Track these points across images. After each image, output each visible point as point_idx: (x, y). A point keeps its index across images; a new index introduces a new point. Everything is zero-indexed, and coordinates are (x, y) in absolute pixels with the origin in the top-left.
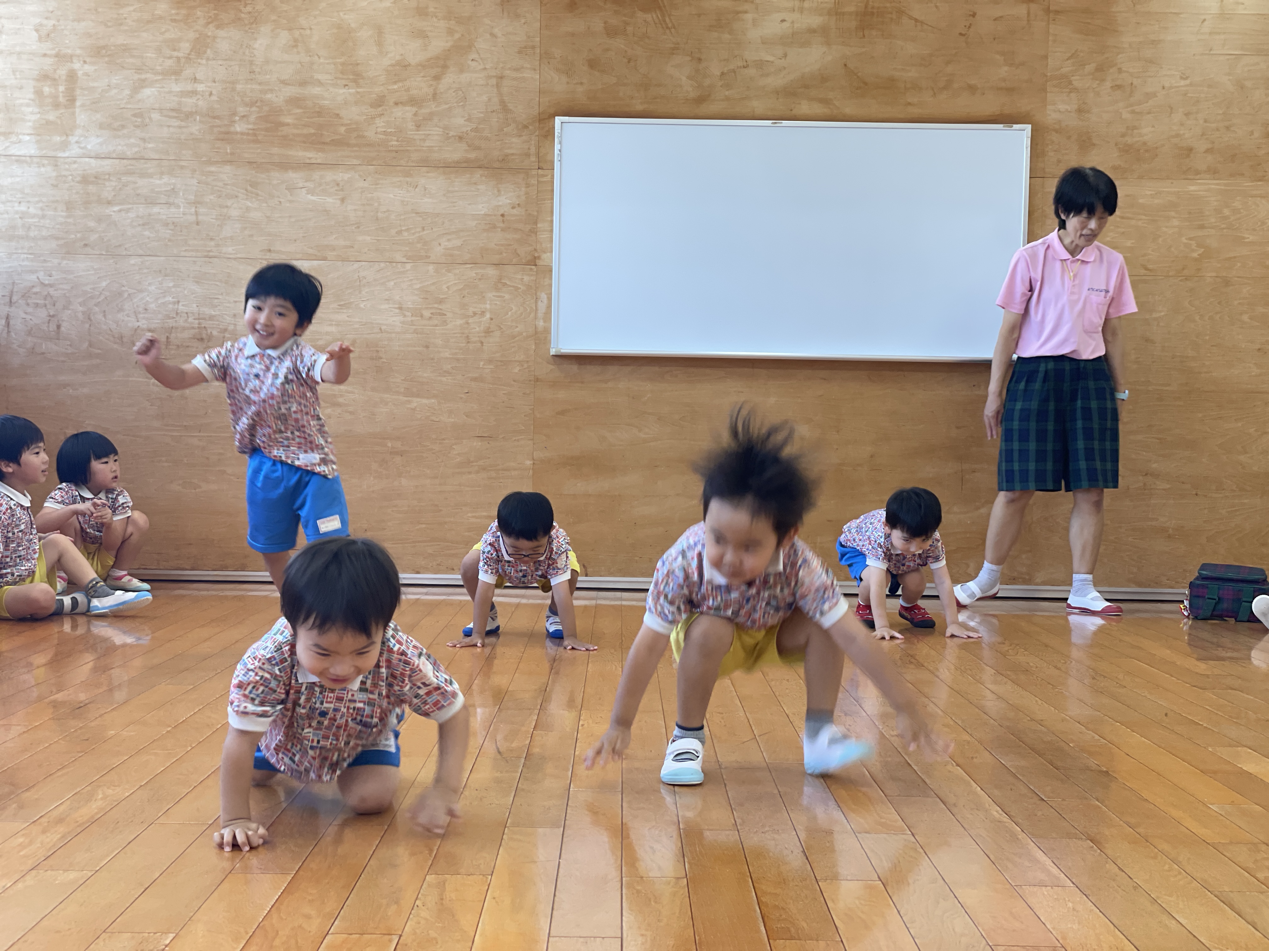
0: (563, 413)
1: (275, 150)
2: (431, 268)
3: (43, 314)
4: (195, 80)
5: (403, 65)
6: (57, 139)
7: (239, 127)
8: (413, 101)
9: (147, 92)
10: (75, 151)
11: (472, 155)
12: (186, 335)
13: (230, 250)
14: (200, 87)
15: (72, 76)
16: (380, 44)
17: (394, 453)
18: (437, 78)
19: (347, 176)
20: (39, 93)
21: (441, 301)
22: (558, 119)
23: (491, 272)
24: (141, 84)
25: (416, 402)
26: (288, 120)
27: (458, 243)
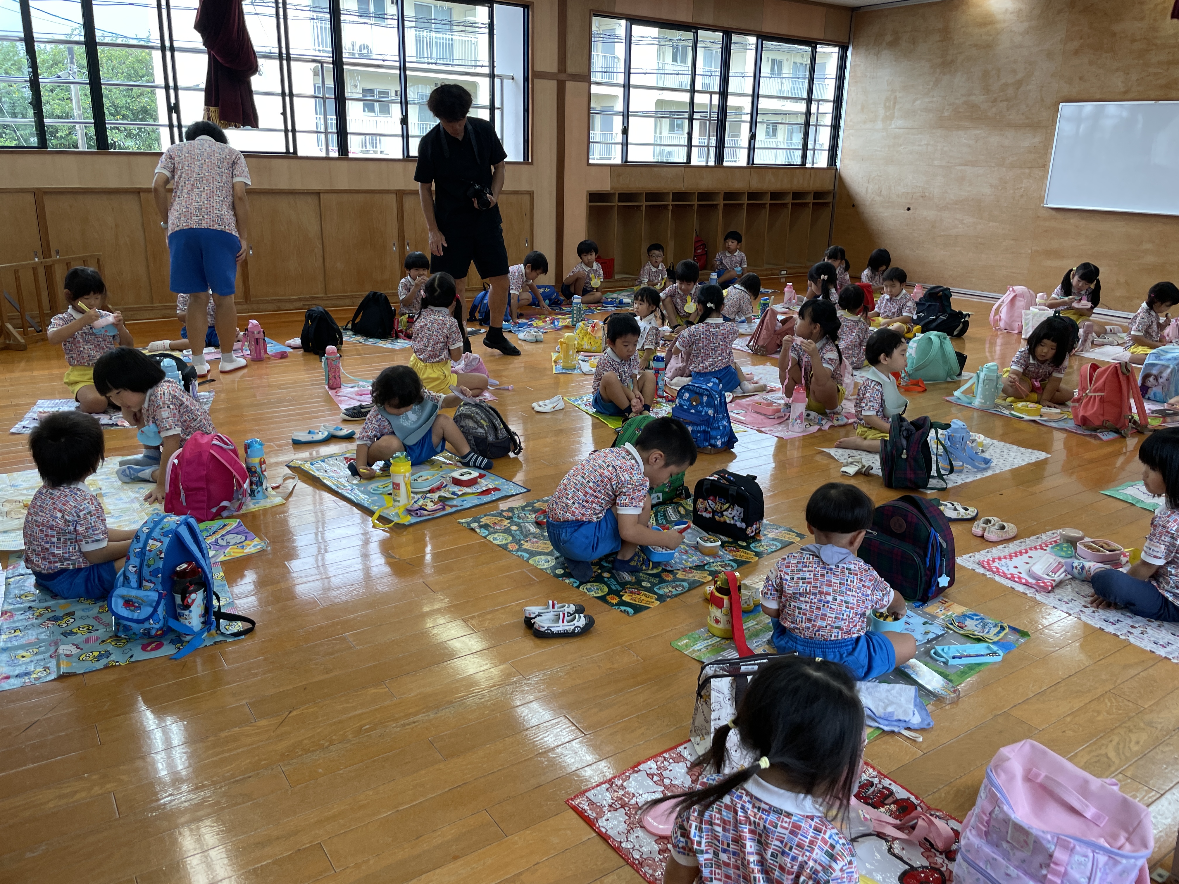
0: (1046, 231)
1: (956, 123)
2: (1004, 169)
3: (877, 186)
4: (933, 96)
5: (1006, 84)
6: (888, 122)
7: (946, 114)
8: (1007, 100)
9: (918, 102)
10: (893, 126)
11: (1027, 121)
12: (918, 194)
13: (936, 163)
14: (935, 99)
15: (896, 98)
16: (998, 76)
17: (981, 244)
18: (1017, 89)
19: (978, 132)
20: (885, 105)
21: (1006, 183)
22: (1061, 104)
23: (1027, 171)
24: (916, 100)
25: (991, 224)
26: (961, 110)
27: (1015, 158)
